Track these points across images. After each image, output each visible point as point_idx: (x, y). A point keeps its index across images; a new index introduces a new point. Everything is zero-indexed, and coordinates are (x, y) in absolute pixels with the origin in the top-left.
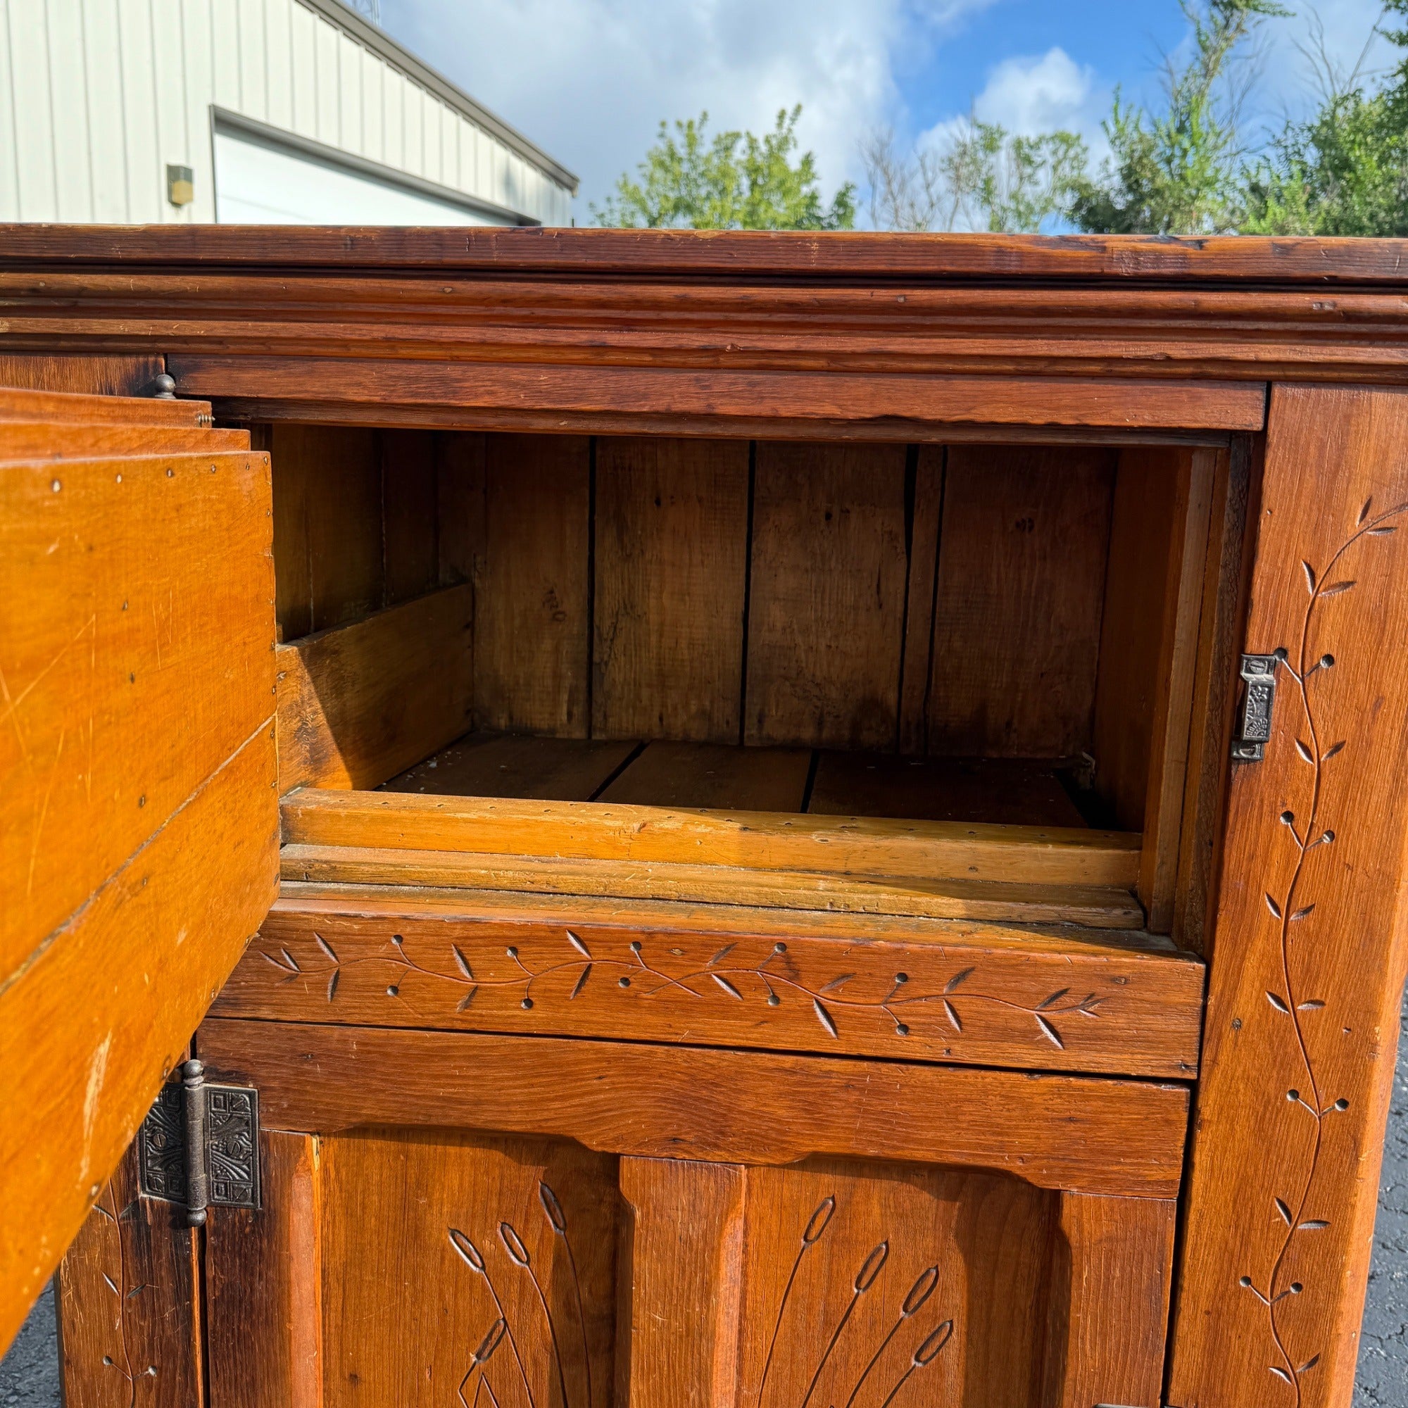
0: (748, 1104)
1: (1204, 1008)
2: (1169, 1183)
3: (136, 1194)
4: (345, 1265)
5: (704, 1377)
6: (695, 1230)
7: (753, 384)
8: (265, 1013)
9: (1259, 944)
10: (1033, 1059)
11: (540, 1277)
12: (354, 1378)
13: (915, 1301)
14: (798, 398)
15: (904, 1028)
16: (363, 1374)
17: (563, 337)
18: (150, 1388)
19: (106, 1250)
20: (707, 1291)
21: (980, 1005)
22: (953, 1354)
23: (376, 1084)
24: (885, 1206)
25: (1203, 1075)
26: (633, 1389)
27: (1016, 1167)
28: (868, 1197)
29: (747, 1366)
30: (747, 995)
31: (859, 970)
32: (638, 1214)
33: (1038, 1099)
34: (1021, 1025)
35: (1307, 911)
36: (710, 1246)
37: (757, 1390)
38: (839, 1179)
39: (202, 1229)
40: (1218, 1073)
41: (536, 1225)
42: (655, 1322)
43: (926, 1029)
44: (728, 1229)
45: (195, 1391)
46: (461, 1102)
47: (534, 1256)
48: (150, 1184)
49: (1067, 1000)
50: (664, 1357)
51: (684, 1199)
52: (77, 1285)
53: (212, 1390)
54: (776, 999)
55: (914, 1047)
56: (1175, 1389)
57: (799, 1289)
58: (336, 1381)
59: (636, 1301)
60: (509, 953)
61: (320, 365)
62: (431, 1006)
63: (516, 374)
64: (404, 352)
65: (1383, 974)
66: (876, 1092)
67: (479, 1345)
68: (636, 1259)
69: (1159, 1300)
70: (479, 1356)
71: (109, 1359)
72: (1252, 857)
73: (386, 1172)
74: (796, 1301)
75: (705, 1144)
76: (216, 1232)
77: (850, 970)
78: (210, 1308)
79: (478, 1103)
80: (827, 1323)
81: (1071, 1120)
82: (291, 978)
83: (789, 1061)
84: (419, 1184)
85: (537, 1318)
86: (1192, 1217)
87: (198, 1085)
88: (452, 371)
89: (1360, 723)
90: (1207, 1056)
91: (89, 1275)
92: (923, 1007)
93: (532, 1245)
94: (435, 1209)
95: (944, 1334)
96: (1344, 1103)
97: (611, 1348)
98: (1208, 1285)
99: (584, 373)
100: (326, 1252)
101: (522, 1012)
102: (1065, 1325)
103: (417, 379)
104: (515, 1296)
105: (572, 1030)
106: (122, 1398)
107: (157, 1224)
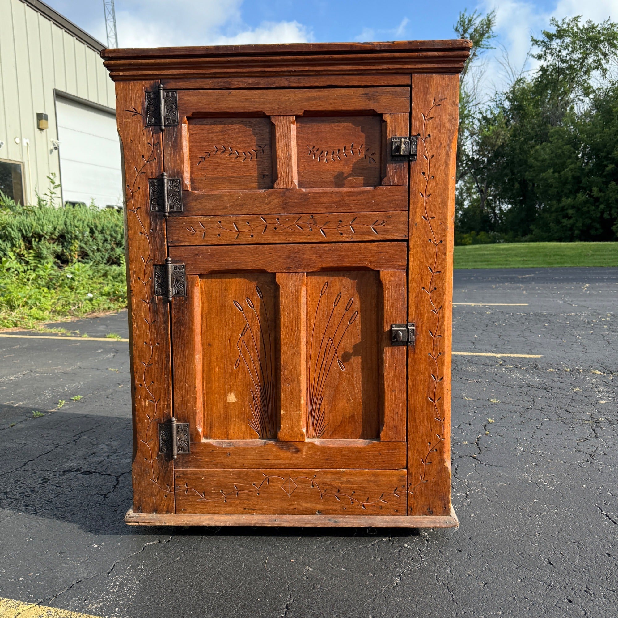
0: (306, 257)
1: (409, 221)
2: (404, 266)
3: (153, 296)
4: (207, 314)
5: (299, 328)
6: (295, 290)
7: (298, 79)
8: (187, 244)
9: (420, 204)
10: (371, 238)
11: (256, 312)
12: (210, 344)
13: (348, 307)
14: (310, 82)
15: (342, 234)
16: (212, 344)
17: (255, 70)
18: (157, 349)
19: (145, 312)
20: (299, 305)
21: (358, 226)
22: (358, 321)
23: (215, 260)
24: (340, 283)
25: (410, 238)
26: (281, 333)
27: (369, 265)
28: (336, 282)
29: (309, 329)
30: (305, 229)
31: (330, 220)
32: (281, 287)
33: (373, 248)
34: (368, 230)
35: (429, 195)
36: (298, 295)
37: (311, 335)
38: (328, 277)
39: (171, 303)
40: (413, 237)
41: (255, 297)
42: (286, 315)
43: (346, 233)
44: (303, 288)
45: (169, 348)
46: (237, 263)
47: (255, 305)
48: (157, 293)
49: (378, 223)
50: (288, 324)
51: (292, 282)
52: (137, 323)
53: (174, 348)
54: (311, 230)
55: (344, 238)
56: (410, 318)
57: (321, 307)
58: (205, 346)
59: (281, 310)
61: (198, 80)
62: (228, 239)
63: (244, 80)
64: (218, 75)
65: (447, 209)
66: (336, 250)
67: (241, 333)
68: (281, 299)
69: (404, 295)
70: (242, 335)
71: (146, 343)
72: (416, 184)
73: (217, 287)
74: (320, 310)
75: (296, 268)
76: (175, 304)
77: (328, 220)
78: (173, 325)
79: (241, 263)
80: (328, 315)
81: (381, 252)
82: (193, 234)
83: (315, 245)
84: (225, 289)
85: (256, 322)
86: (410, 273)
87: (170, 264)
88: (229, 80)
89: (437, 150)
90: (410, 232)
91: (140, 320)
92: (345, 228)
93: (255, 303)
94: (230, 296)
95: (355, 315)
96: (441, 242)
97: (275, 328)
98: (415, 290)
99: (260, 79)
100: (202, 310)
101: (251, 238)
102: (383, 305)
103: (221, 82)
104: (250, 317)
105: (263, 242)
106: (149, 353)
107: (159, 303)
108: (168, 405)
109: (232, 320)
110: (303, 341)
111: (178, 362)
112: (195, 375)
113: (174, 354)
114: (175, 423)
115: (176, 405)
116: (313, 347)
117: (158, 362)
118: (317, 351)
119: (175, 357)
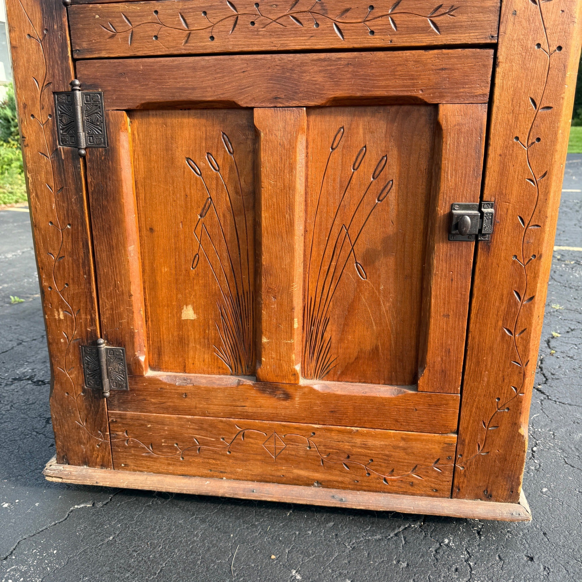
0: (307, 77)
1: (501, 7)
2: (484, 95)
3: (57, 146)
4: (144, 178)
5: (291, 207)
6: (286, 140)
8: (104, 54)
10: (426, 40)
11: (223, 176)
12: (151, 230)
13: (377, 172)
15: (372, 32)
16: (155, 228)
18: (68, 233)
19: (47, 173)
20: (292, 168)
21: (405, 17)
22: (392, 196)
23: (151, 84)
24: (364, 129)
25: (500, 40)
26: (263, 215)
27: (419, 94)
28: (358, 125)
29: (309, 209)
30: (305, 24)
31: (352, 6)
32: (262, 134)
33: (429, 61)
34: (422, 25)
37: (313, 219)
38: (345, 118)
39: (84, 157)
40: (506, 38)
41: (221, 153)
42: (270, 184)
43: (381, 32)
44: (299, 137)
45: (86, 233)
46: (187, 89)
47: (221, 167)
48: (62, 141)
49: (442, 10)
50: (275, 200)
51: (281, 125)
52: (36, 190)
53: (94, 233)
54: (317, 25)
55: (376, 41)
56: (486, 192)
57: (330, 172)
58: (144, 232)
59: (263, 175)
60: (203, 15)
62: (171, 44)
66: (360, 65)
67: (200, 210)
68: (262, 155)
69: (479, 151)
70: (201, 216)
71: (51, 223)
73: (158, 133)
74: (328, 177)
75: (289, 99)
76: (91, 161)
77: (348, 6)
78: (90, 195)
79: (194, 89)
80: (341, 186)
81: (442, 69)
82: (112, 37)
83: (323, 55)
84: (172, 138)
85: (224, 195)
86: (494, 110)
90: (502, 29)
91: (41, 186)
92: (379, 21)
93: (220, 162)
94: (180, 149)
95: (389, 187)
96: (561, 47)
97: (254, 207)
98: (501, 142)
100: (136, 173)
101: (210, 43)
102: (440, 168)
104: (214, 186)
105: (231, 49)
106: (58, 239)
107: (66, 158)
108: (93, 320)
109: (185, 191)
110: (299, 228)
111: (103, 256)
112: (129, 277)
113: (95, 242)
114: (104, 346)
115: (105, 321)
116: (316, 240)
117: (72, 254)
118: (323, 247)
119: (97, 248)
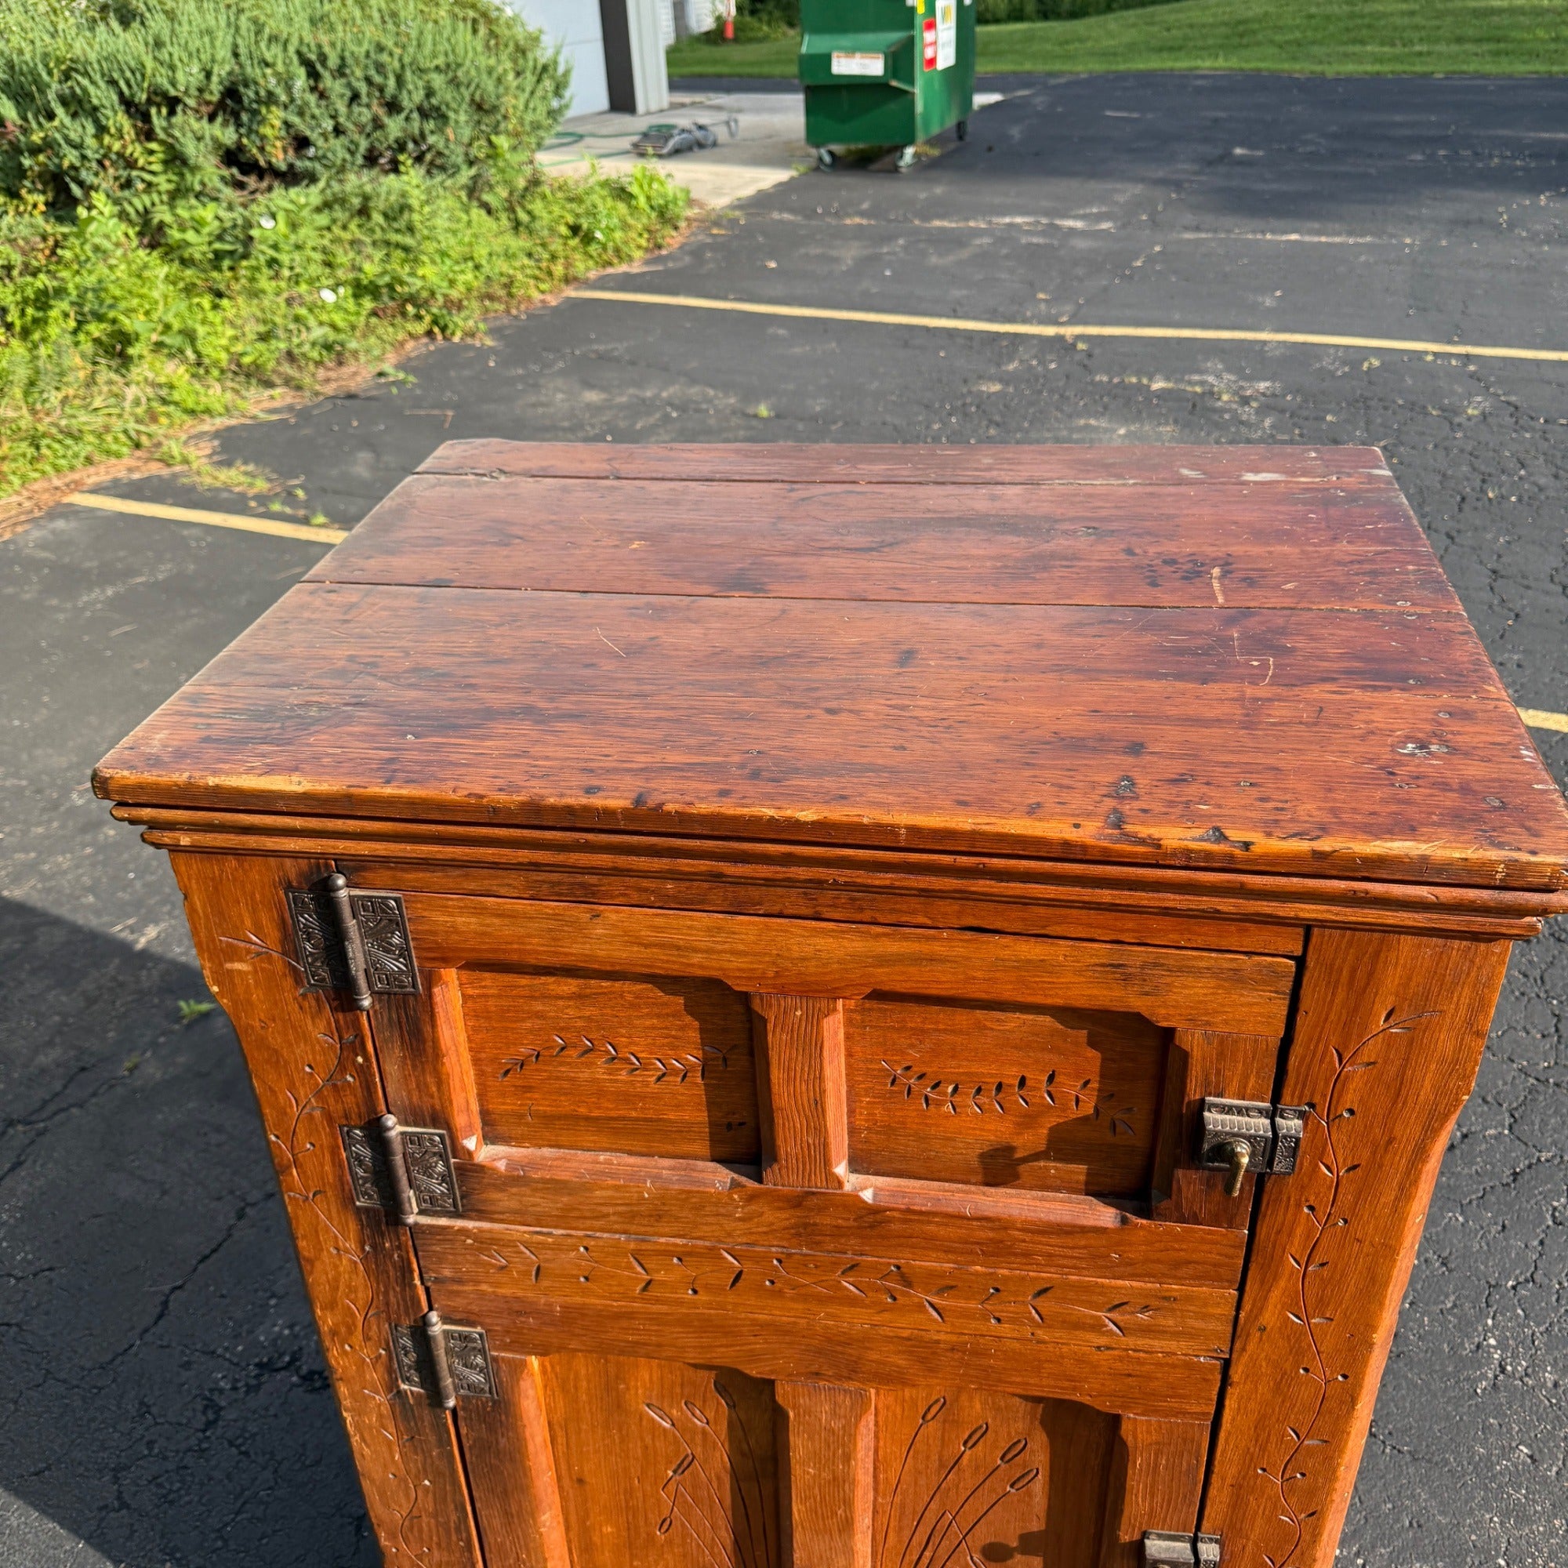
0: (874, 1356)
1: (1237, 1318)
2: (1205, 1414)
3: (398, 1387)
4: (566, 1419)
5: (848, 1502)
6: (837, 1425)
7: (853, 899)
9: (1282, 1283)
10: (1100, 1341)
11: (717, 1432)
12: (580, 1481)
13: (1010, 1456)
15: (998, 1318)
16: (587, 1479)
18: (427, 1491)
19: (380, 1416)
20: (848, 1457)
21: (1058, 1308)
22: (1039, 1487)
23: (577, 1331)
24: (985, 1405)
25: (1234, 1356)
27: (1086, 1400)
28: (972, 1399)
30: (870, 1294)
31: (960, 1284)
32: (791, 1414)
33: (1103, 1364)
34: (1091, 1321)
35: (1323, 1265)
36: (849, 1435)
37: (889, 1499)
39: (454, 1411)
40: (1245, 1358)
41: (712, 1404)
42: (808, 1473)
43: (1012, 1321)
44: (862, 1429)
47: (712, 1421)
48: (408, 1380)
49: (1128, 1308)
50: (817, 1491)
51: (827, 1407)
52: (362, 1433)
53: (475, 1493)
54: (895, 1299)
55: (1006, 1329)
56: (1207, 1524)
57: (920, 1446)
58: (566, 1482)
59: (793, 1461)
60: (675, 1260)
62: (615, 1289)
63: (645, 884)
65: (1381, 1304)
67: (674, 1467)
68: (791, 1438)
69: (1195, 1477)
70: (675, 1472)
71: (393, 1475)
72: (1279, 1232)
73: (591, 1369)
74: (917, 1453)
75: (839, 1377)
76: (465, 1412)
77: (953, 1283)
78: (466, 1450)
80: (942, 1465)
81: (1129, 1375)
82: (503, 1268)
83: (905, 1331)
84: (617, 1377)
85: (718, 1454)
86: (1222, 1435)
87: (437, 1327)
88: (590, 879)
89: (1374, 1153)
90: (1238, 1345)
91: (370, 1430)
92: (1012, 1307)
93: (711, 1415)
94: (632, 1392)
95: (1032, 1475)
96: (1345, 1376)
98: (1233, 1471)
100: (551, 1415)
101: (690, 1296)
102: (1123, 1487)
103: (559, 883)
104: (699, 1442)
106: (407, 1495)
107: (419, 1403)
109: (642, 1439)
110: (863, 1522)
111: (493, 1520)
112: (543, 1553)
113: (478, 1505)
116: (893, 1527)
117: (435, 1515)
118: (907, 1533)
119: (483, 1514)
